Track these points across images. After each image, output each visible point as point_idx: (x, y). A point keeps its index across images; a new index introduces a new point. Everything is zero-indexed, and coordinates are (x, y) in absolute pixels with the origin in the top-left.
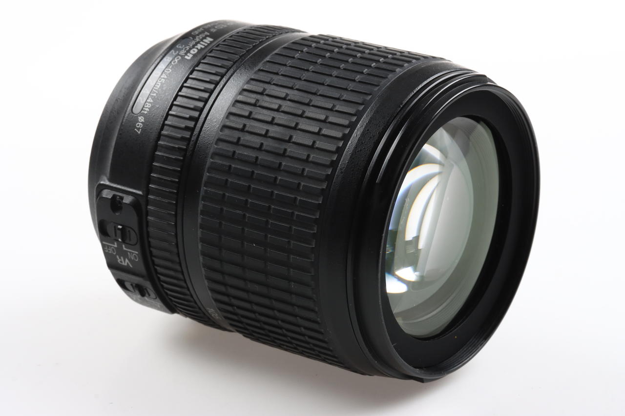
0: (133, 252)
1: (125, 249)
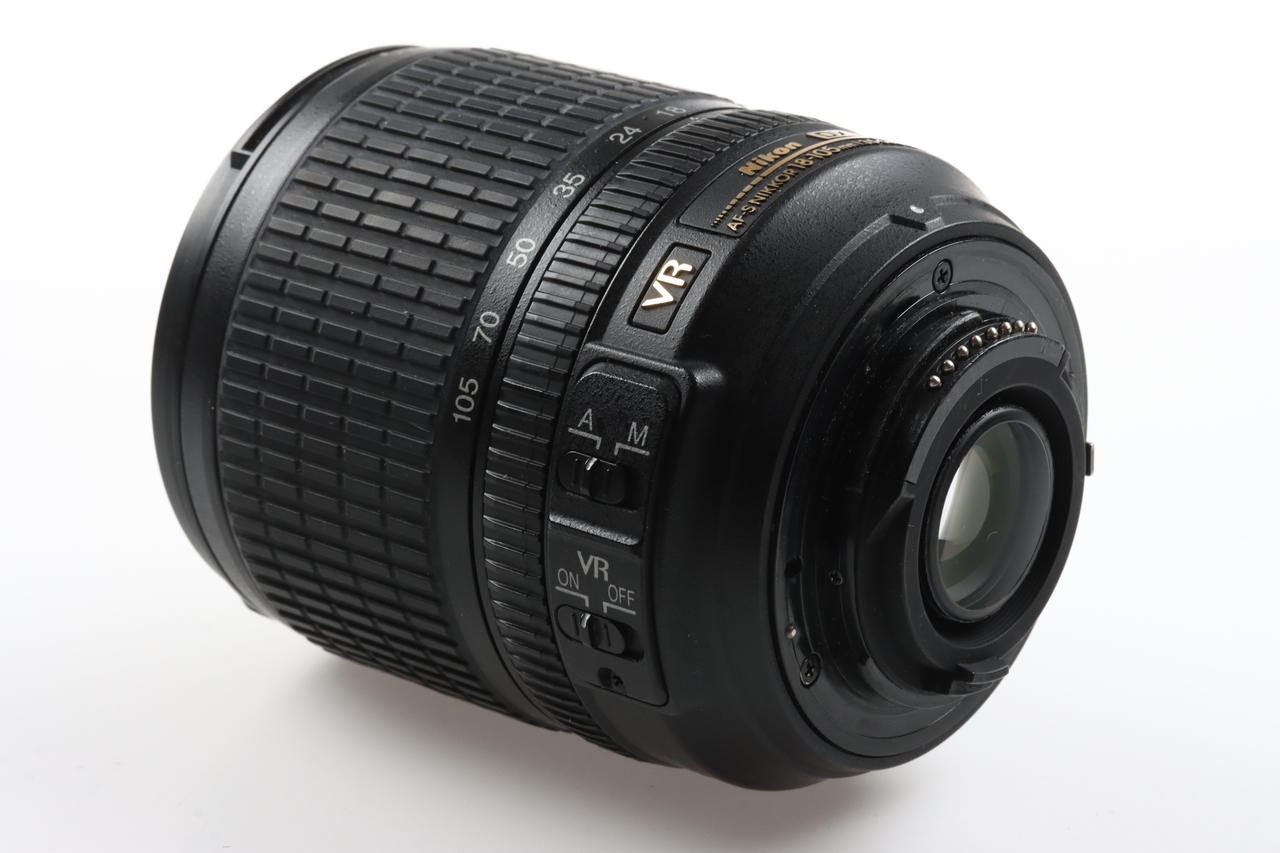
0: (566, 591)
1: (586, 598)
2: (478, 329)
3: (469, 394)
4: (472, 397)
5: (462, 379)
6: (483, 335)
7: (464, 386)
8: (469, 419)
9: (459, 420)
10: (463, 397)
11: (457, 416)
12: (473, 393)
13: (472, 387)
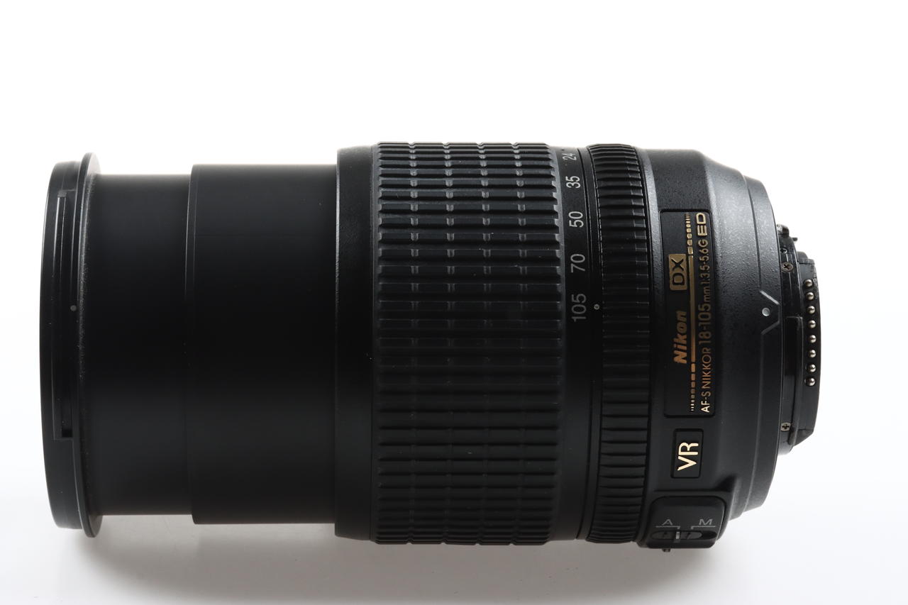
2: (572, 265)
3: (580, 303)
4: (584, 304)
5: (573, 296)
6: (576, 267)
7: (575, 299)
8: (584, 318)
9: (577, 320)
10: (575, 306)
11: (575, 318)
12: (583, 302)
13: (581, 299)
